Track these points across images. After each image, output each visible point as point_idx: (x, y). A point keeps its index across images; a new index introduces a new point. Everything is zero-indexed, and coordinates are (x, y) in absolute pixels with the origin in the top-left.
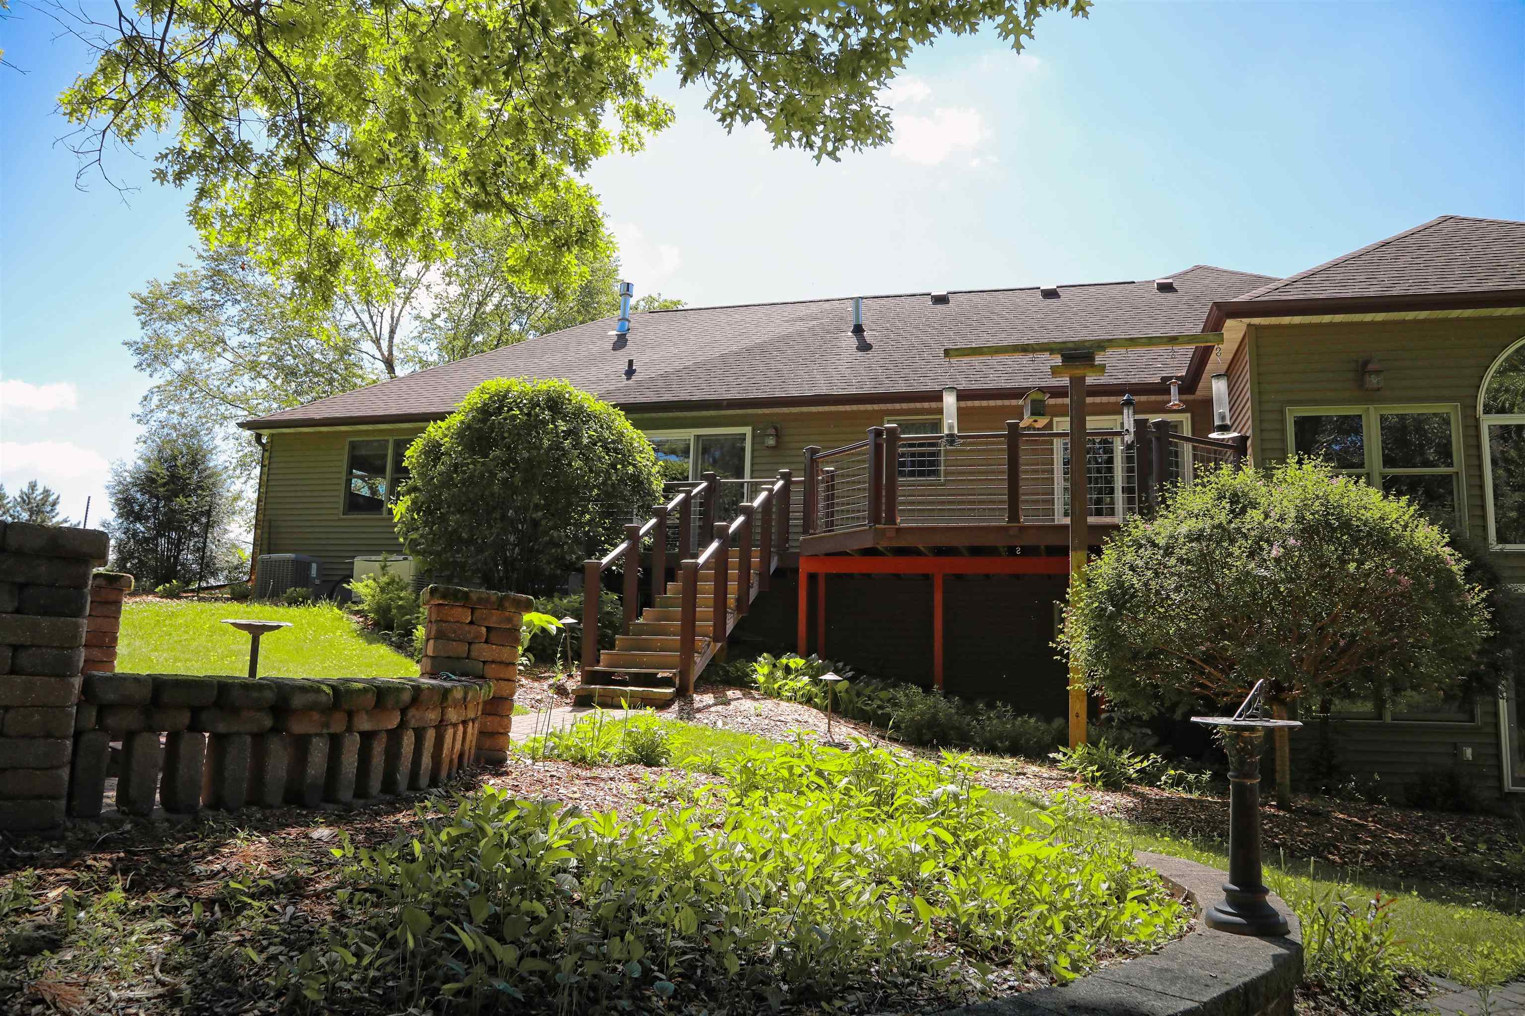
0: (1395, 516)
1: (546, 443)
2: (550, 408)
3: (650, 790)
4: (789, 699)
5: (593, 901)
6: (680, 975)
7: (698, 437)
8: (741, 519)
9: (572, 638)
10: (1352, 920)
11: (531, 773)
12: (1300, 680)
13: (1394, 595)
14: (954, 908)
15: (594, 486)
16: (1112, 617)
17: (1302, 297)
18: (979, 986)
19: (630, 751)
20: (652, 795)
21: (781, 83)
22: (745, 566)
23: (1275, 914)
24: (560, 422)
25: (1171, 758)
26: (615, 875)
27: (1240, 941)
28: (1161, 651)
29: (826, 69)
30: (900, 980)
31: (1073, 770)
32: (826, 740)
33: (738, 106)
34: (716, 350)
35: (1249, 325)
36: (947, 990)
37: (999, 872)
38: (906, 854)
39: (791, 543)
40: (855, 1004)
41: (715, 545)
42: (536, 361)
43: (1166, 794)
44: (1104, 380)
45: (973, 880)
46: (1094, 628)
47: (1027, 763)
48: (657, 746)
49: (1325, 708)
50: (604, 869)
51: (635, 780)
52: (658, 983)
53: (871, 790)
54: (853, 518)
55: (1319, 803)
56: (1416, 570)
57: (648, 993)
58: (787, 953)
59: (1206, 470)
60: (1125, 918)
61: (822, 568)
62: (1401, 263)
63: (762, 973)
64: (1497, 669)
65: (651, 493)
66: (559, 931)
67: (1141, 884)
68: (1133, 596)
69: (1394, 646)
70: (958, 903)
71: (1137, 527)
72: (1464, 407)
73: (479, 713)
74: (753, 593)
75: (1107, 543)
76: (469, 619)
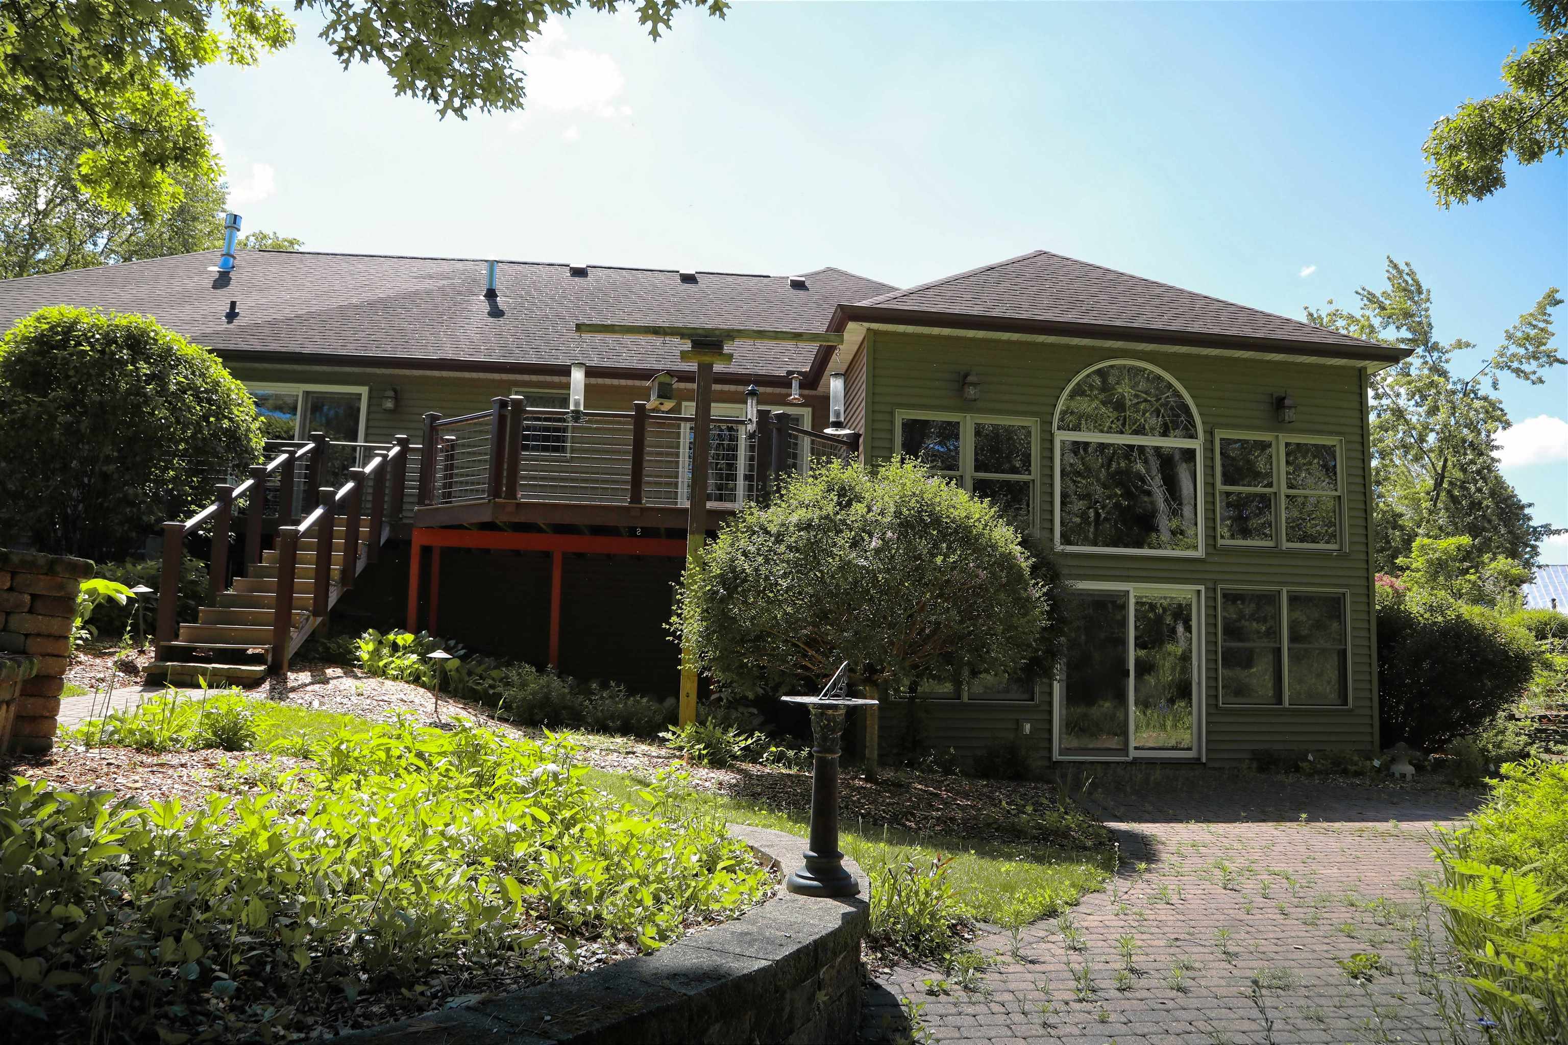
0: (977, 516)
1: (123, 386)
2: (129, 347)
3: (228, 776)
4: (395, 678)
5: (145, 899)
6: (245, 973)
7: (307, 393)
8: (350, 485)
9: (146, 609)
10: (916, 879)
11: (82, 761)
12: (889, 663)
13: (974, 587)
14: (546, 886)
15: (182, 440)
16: (722, 600)
17: (916, 308)
18: (567, 961)
19: (209, 735)
20: (229, 782)
21: (408, 25)
22: (352, 536)
23: (848, 876)
24: (142, 364)
25: (775, 736)
26: (174, 870)
27: (815, 903)
28: (769, 634)
29: (458, 19)
30: (486, 961)
31: (681, 749)
32: (432, 720)
33: (357, 41)
34: (334, 300)
35: (869, 329)
36: (535, 968)
37: (595, 848)
38: (501, 834)
39: (405, 514)
40: (438, 988)
41: (318, 512)
42: (117, 290)
43: (767, 770)
44: (733, 368)
45: (567, 857)
46: (707, 611)
47: (637, 741)
48: (241, 729)
49: (913, 689)
50: (160, 863)
51: (211, 766)
52: (217, 983)
53: (471, 771)
54: (472, 490)
55: (902, 776)
56: (992, 565)
57: (206, 995)
58: (369, 942)
59: (818, 463)
60: (713, 888)
61: (438, 541)
62: (1001, 288)
63: (340, 964)
64: (1054, 655)
65: (249, 451)
66: (99, 936)
67: (731, 855)
68: (745, 580)
69: (970, 633)
70: (551, 881)
71: (752, 514)
72: (1043, 422)
73: (17, 694)
74: (360, 566)
75: (723, 528)
76: (8, 585)
